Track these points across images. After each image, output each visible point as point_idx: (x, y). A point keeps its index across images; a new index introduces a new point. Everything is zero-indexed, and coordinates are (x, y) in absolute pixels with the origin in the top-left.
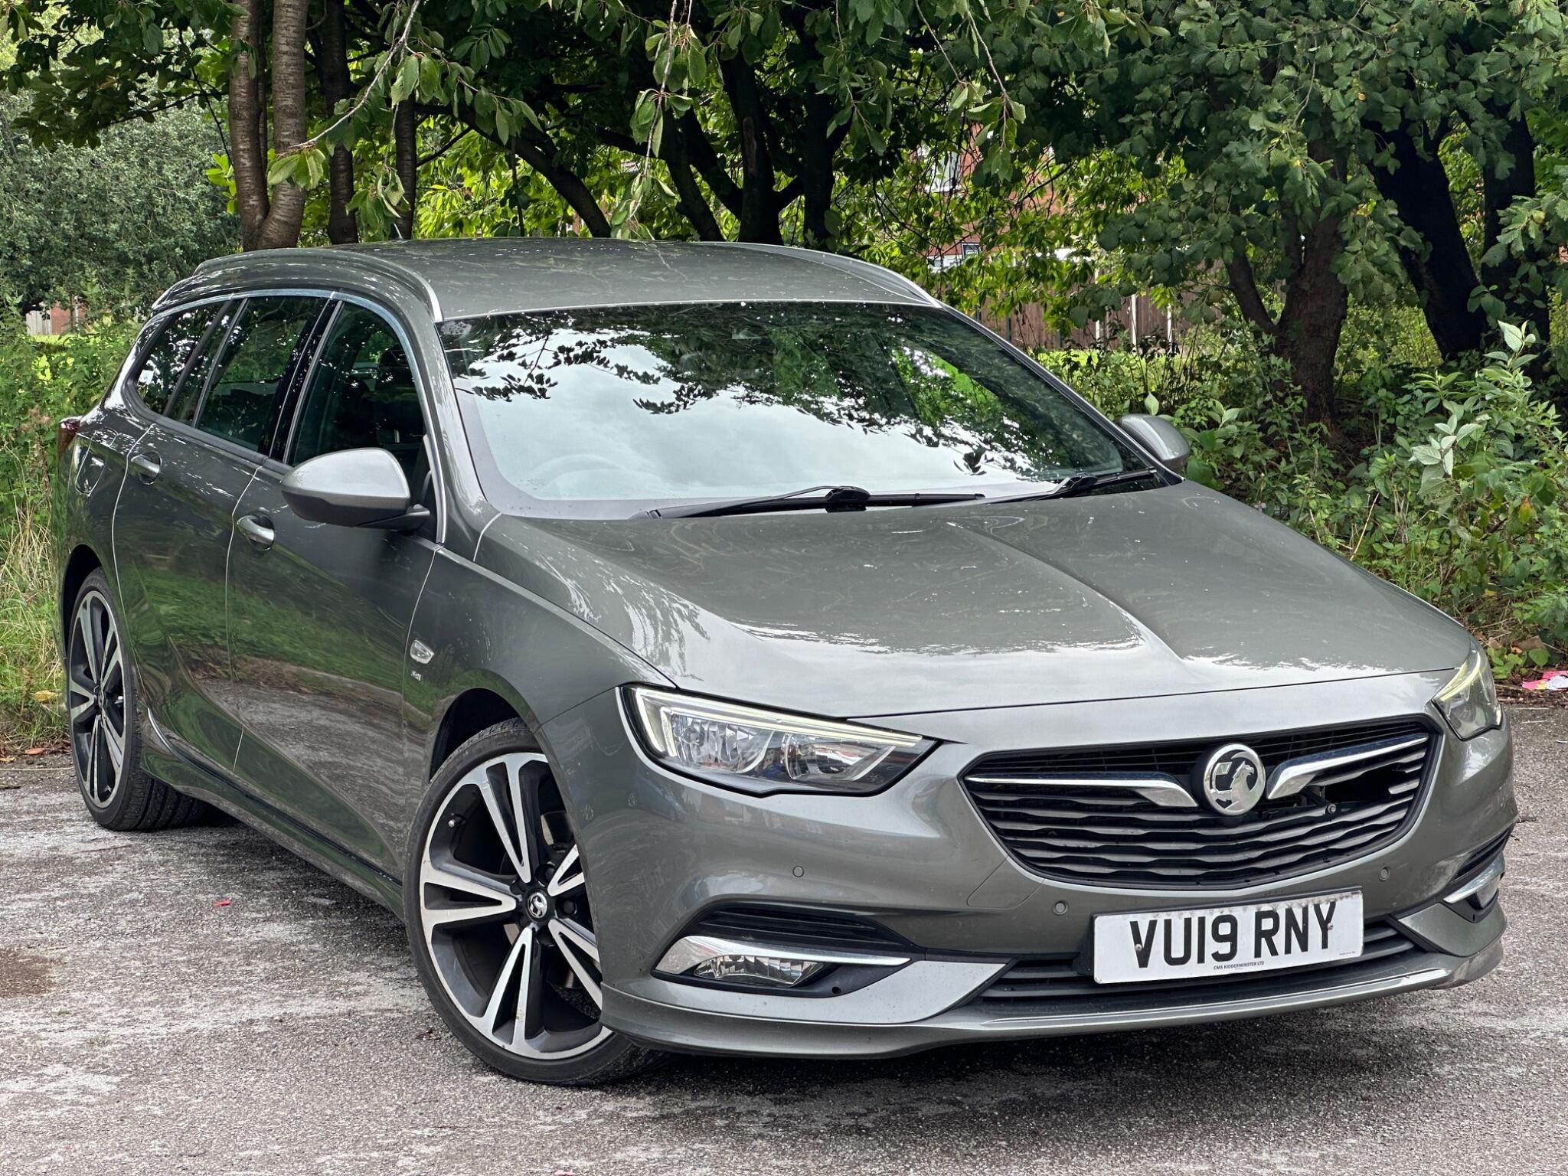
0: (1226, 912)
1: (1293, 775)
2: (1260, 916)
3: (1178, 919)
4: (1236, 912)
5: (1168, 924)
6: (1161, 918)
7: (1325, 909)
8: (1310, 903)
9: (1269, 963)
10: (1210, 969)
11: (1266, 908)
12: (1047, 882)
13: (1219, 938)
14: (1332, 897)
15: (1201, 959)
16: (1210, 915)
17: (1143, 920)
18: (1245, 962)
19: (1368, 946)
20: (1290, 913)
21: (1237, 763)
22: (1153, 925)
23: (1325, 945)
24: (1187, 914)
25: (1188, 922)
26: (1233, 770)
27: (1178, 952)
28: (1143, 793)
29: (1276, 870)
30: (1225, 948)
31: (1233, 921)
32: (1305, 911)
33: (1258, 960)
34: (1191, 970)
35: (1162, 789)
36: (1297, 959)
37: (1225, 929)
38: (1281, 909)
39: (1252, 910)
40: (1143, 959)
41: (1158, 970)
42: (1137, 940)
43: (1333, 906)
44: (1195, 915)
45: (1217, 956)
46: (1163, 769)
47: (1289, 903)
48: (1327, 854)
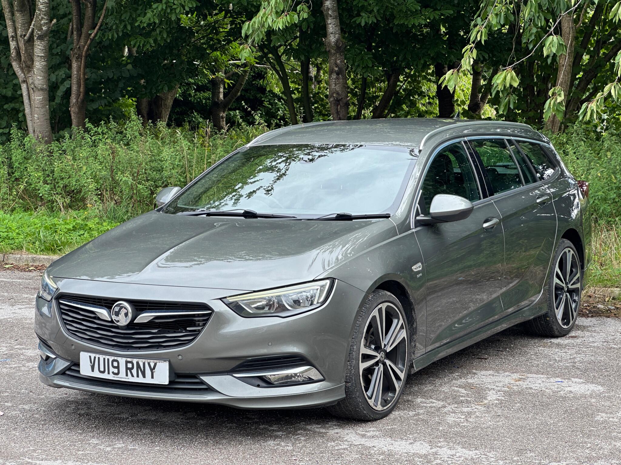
0: (116, 358)
2: (127, 362)
3: (102, 357)
4: (119, 359)
5: (99, 358)
6: (97, 356)
7: (152, 365)
9: (130, 379)
10: (111, 377)
11: (129, 360)
14: (155, 361)
15: (109, 373)
16: (111, 358)
17: (93, 355)
20: (138, 363)
21: (122, 308)
25: (104, 359)
27: (102, 369)
32: (144, 364)
33: (127, 377)
34: (105, 376)
37: (115, 364)
38: (135, 361)
42: (91, 362)
43: (155, 364)
47: (138, 360)
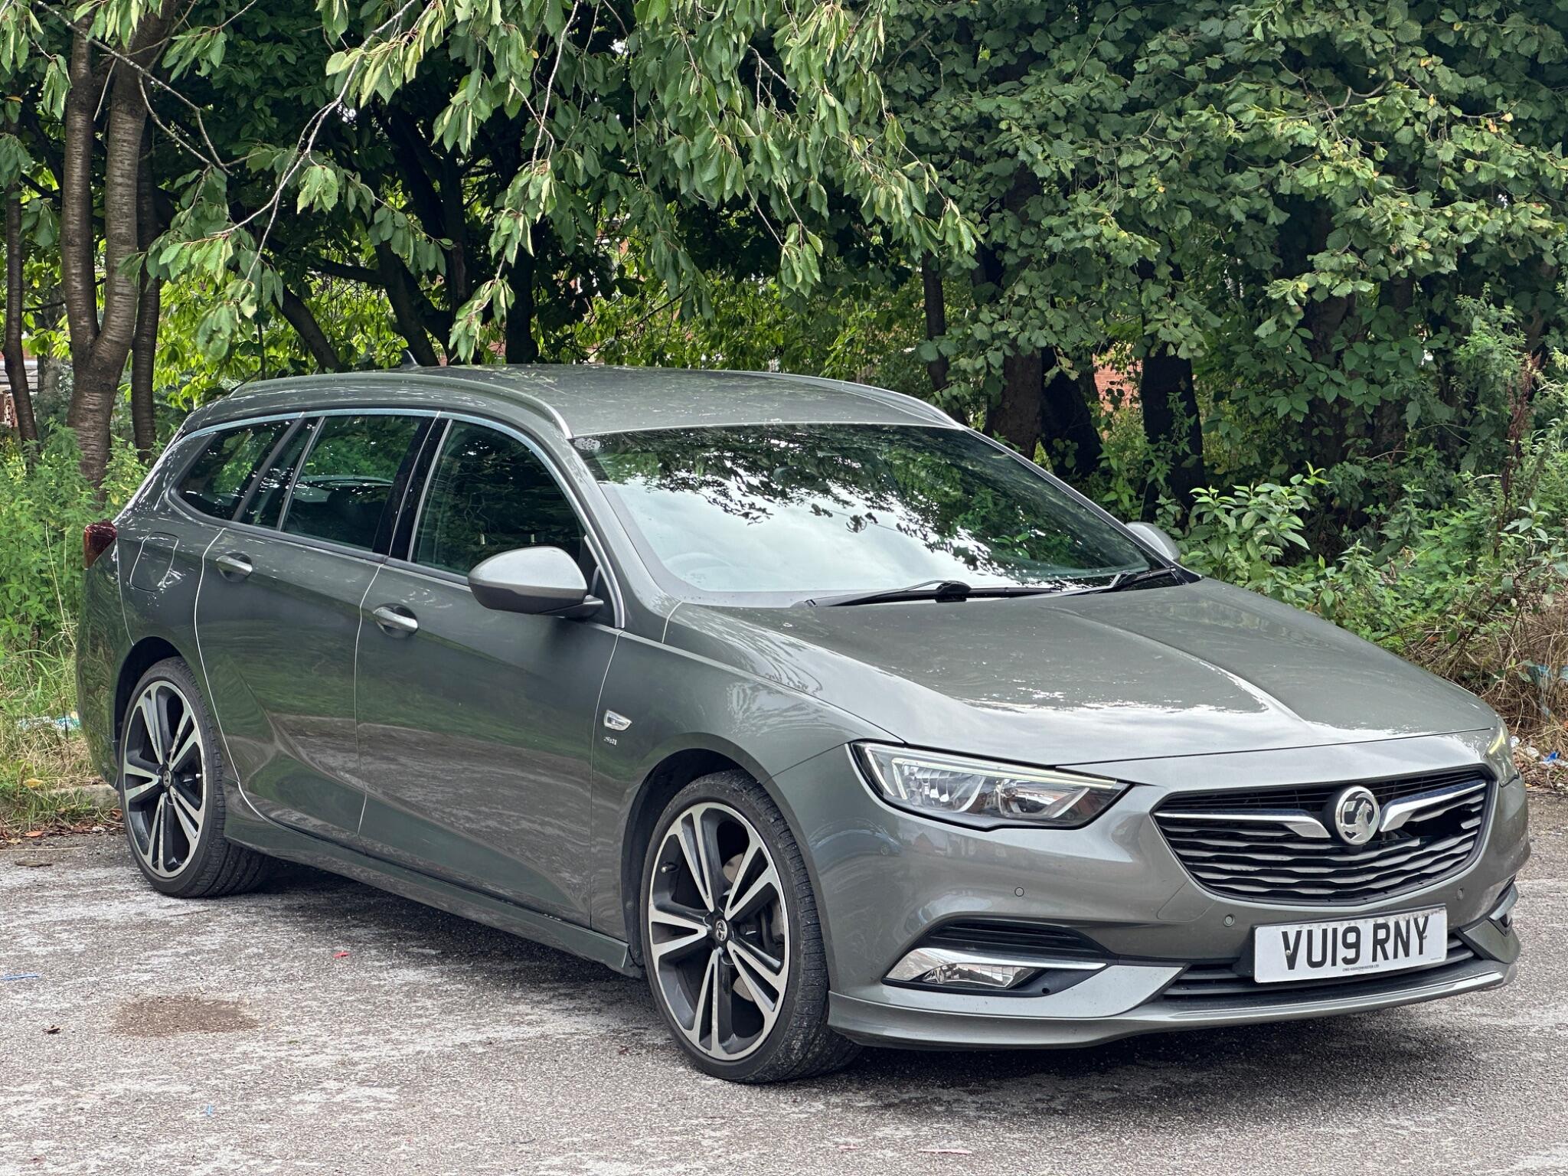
0: (1353, 924)
1: (1398, 812)
2: (1377, 927)
3: (1317, 929)
4: (1360, 924)
5: (1310, 933)
6: (1305, 928)
7: (1421, 922)
8: (1410, 916)
10: (1340, 971)
11: (1381, 920)
12: (1219, 899)
13: (1347, 946)
16: (1341, 927)
17: (1292, 930)
18: (1367, 965)
19: (1451, 952)
20: (1397, 925)
21: (1360, 802)
22: (1299, 933)
23: (1421, 952)
24: (1324, 926)
25: (1325, 932)
26: (1357, 808)
27: (1317, 957)
28: (1290, 826)
29: (1385, 890)
30: (1351, 954)
31: (1356, 930)
32: (1408, 923)
35: (1303, 823)
36: (1402, 963)
37: (1351, 938)
38: (1391, 921)
39: (1371, 922)
40: (1291, 962)
41: (1303, 972)
42: (1287, 947)
43: (1427, 919)
44: (1330, 927)
45: (1346, 961)
46: (1303, 806)
48: (1422, 877)
